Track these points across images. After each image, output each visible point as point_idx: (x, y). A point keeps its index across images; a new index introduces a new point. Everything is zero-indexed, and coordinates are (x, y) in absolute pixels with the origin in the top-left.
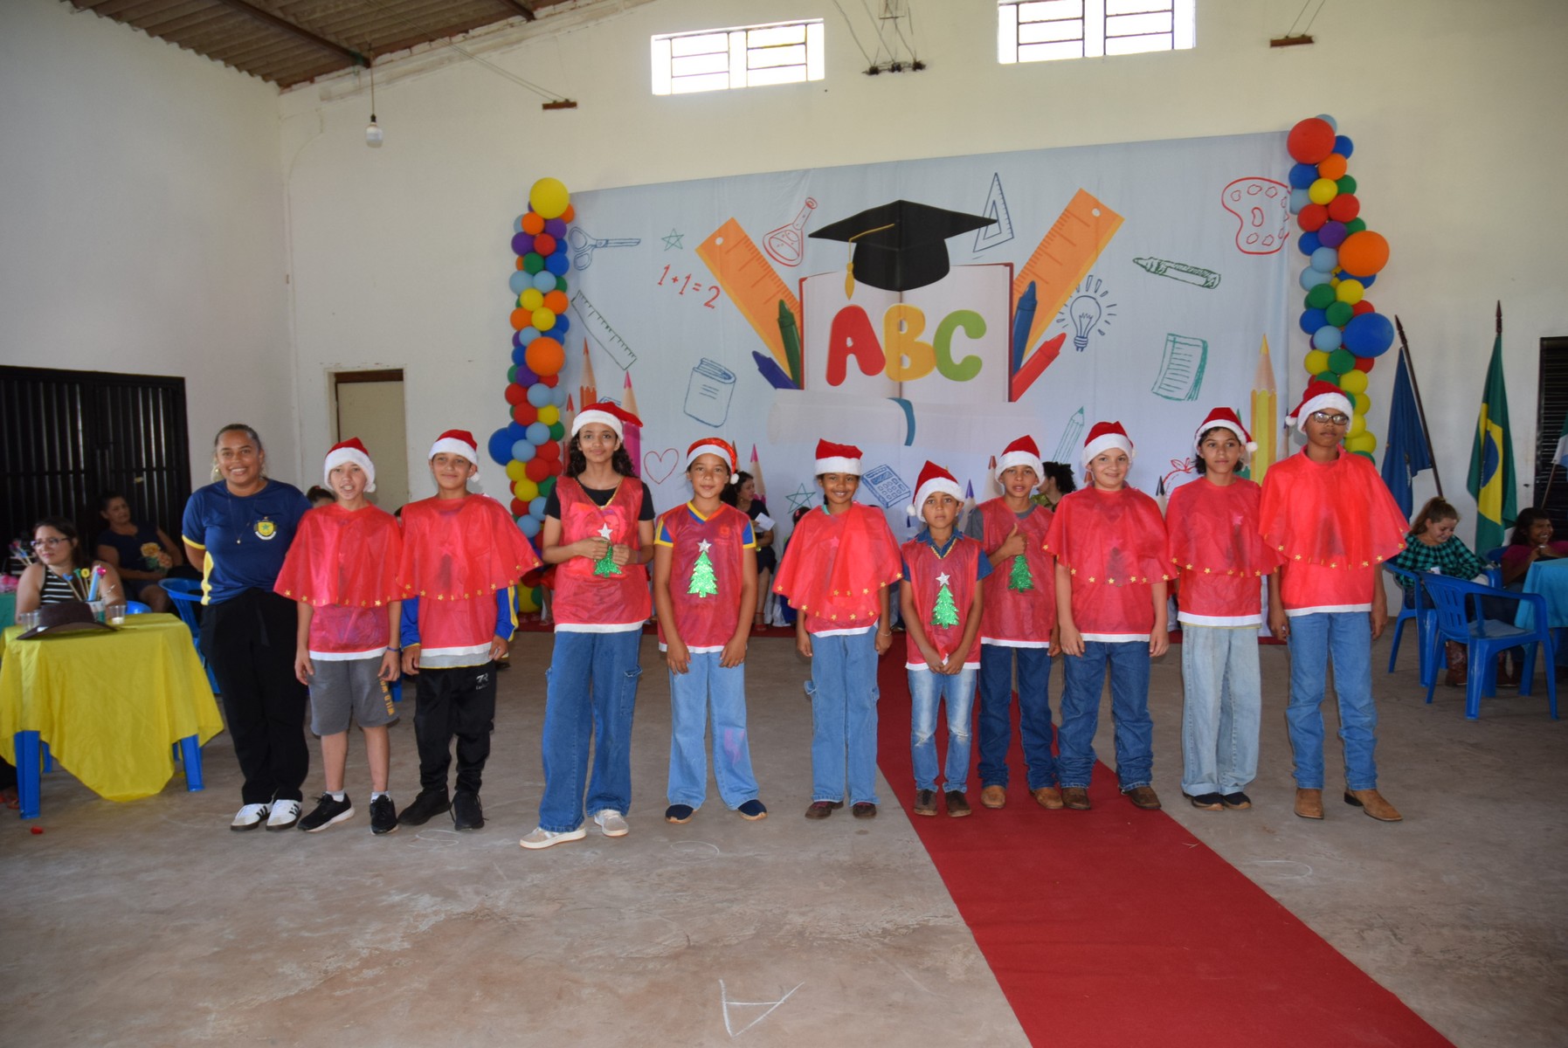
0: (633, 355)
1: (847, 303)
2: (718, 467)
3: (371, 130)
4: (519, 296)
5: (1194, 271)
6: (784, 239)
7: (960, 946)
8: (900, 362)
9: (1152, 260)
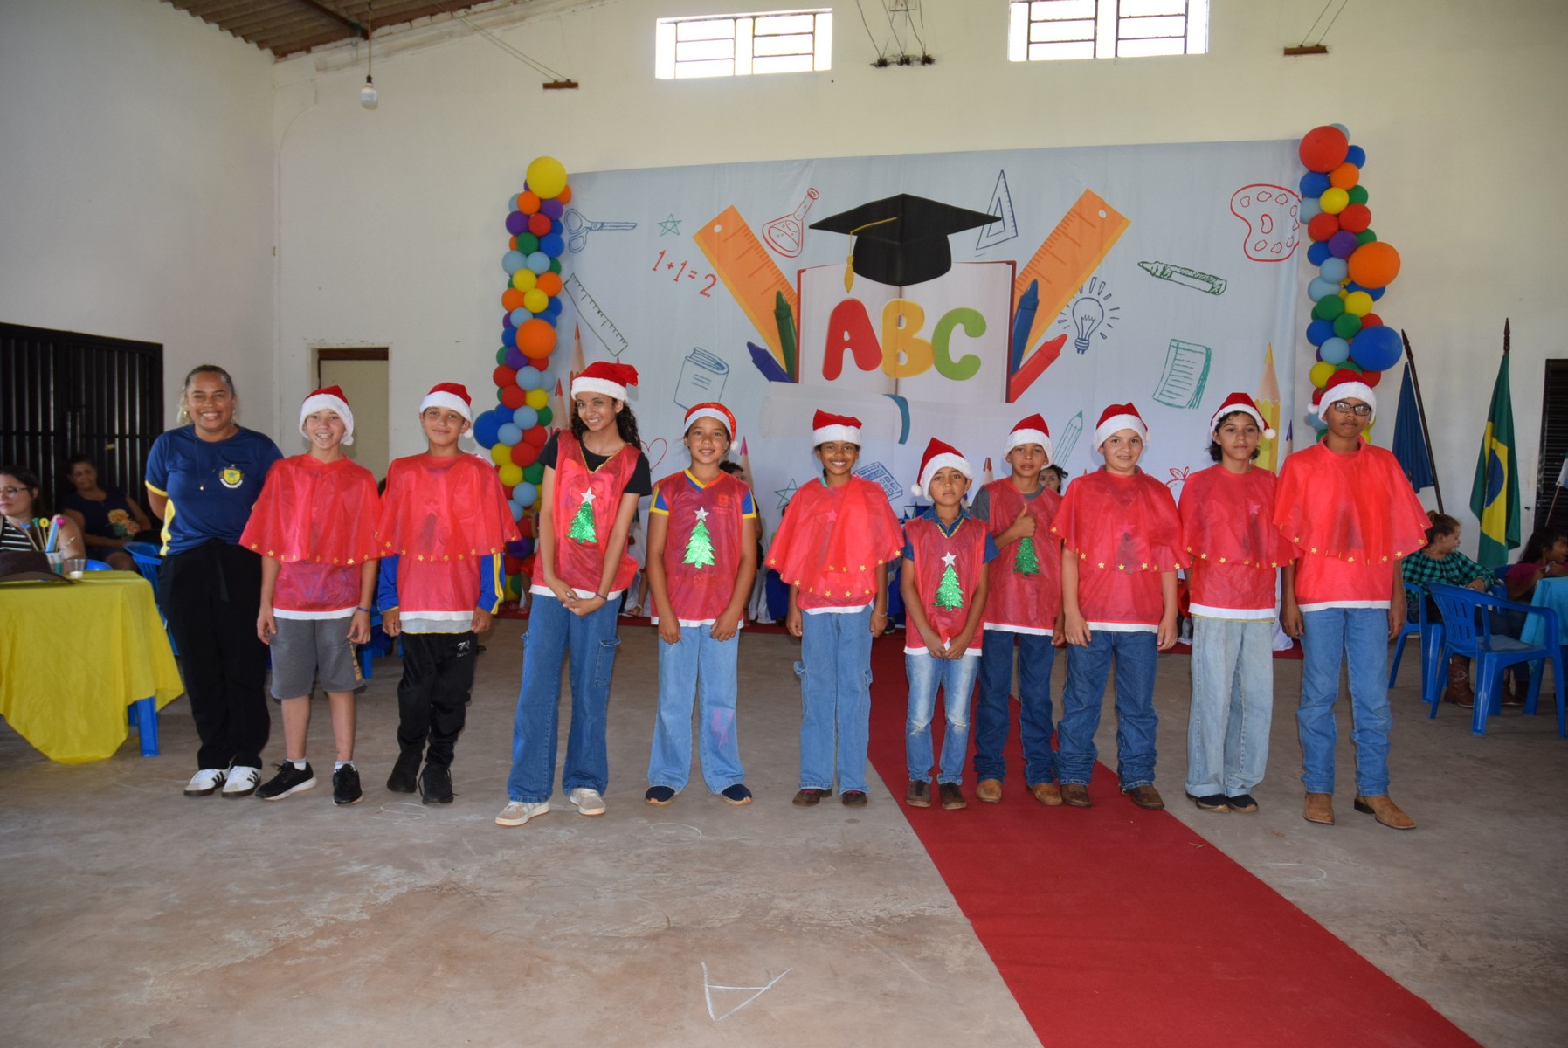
0: (625, 341)
1: (846, 296)
2: (717, 431)
3: (367, 91)
4: (511, 276)
5: (1200, 276)
6: (785, 229)
7: (959, 936)
8: (897, 357)
9: (1157, 264)
